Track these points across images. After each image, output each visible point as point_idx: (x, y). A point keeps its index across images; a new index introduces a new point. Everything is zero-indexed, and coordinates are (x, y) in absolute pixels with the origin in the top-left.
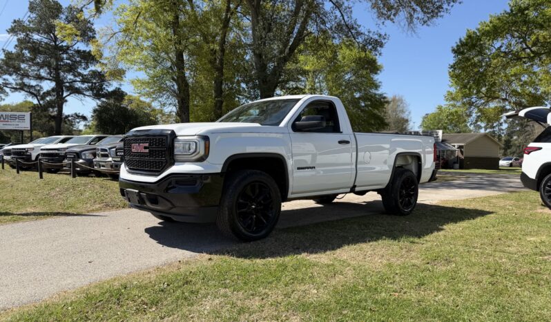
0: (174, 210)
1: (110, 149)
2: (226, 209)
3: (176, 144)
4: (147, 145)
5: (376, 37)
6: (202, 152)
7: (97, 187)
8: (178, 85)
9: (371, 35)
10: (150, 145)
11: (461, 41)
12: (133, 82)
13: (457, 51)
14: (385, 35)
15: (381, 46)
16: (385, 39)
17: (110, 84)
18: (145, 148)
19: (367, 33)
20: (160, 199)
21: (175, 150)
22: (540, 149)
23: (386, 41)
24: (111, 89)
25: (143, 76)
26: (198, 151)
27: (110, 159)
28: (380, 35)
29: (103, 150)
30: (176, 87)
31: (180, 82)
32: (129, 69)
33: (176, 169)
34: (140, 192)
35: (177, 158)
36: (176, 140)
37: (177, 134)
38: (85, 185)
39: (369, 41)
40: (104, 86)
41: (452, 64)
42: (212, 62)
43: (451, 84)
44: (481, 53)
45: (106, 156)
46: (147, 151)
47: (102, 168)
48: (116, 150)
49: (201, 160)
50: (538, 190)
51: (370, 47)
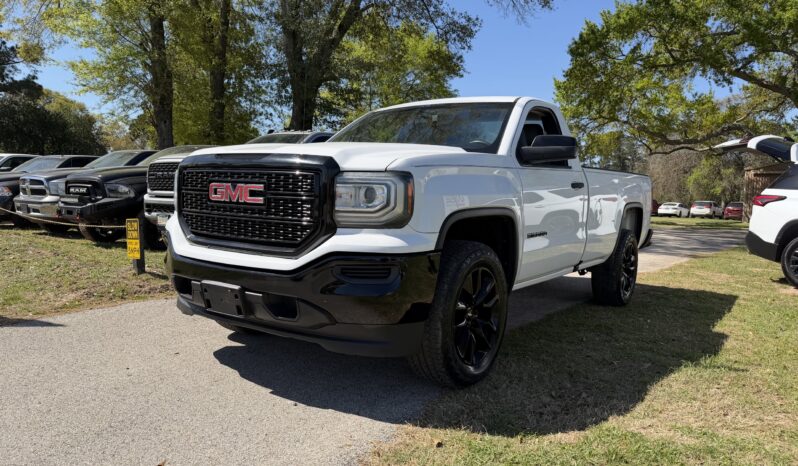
0: (329, 330)
1: (48, 180)
2: (439, 325)
3: (340, 189)
4: (260, 187)
5: (463, 22)
6: (399, 209)
7: (47, 253)
8: (154, 74)
9: (456, 18)
10: (267, 187)
11: (581, 36)
12: (73, 66)
13: (575, 52)
14: (477, 19)
15: (471, 34)
16: (475, 25)
17: (16, 70)
18: (253, 193)
19: (450, 15)
20: (302, 306)
21: (338, 202)
22: (783, 198)
23: (477, 28)
24: (19, 77)
25: (93, 56)
26: (392, 205)
27: (48, 198)
28: (469, 20)
29: (33, 182)
30: (149, 77)
31: (158, 69)
32: (60, 43)
33: (341, 242)
34: (243, 289)
35: (339, 218)
36: (338, 179)
37: (344, 165)
38: (22, 250)
39: (453, 26)
40: (6, 72)
41: (566, 70)
42: (207, 40)
43: (556, 98)
44: (604, 55)
45: (42, 193)
46: (260, 200)
47: (32, 213)
48: (67, 183)
49: (396, 224)
50: (778, 260)
51: (454, 36)
